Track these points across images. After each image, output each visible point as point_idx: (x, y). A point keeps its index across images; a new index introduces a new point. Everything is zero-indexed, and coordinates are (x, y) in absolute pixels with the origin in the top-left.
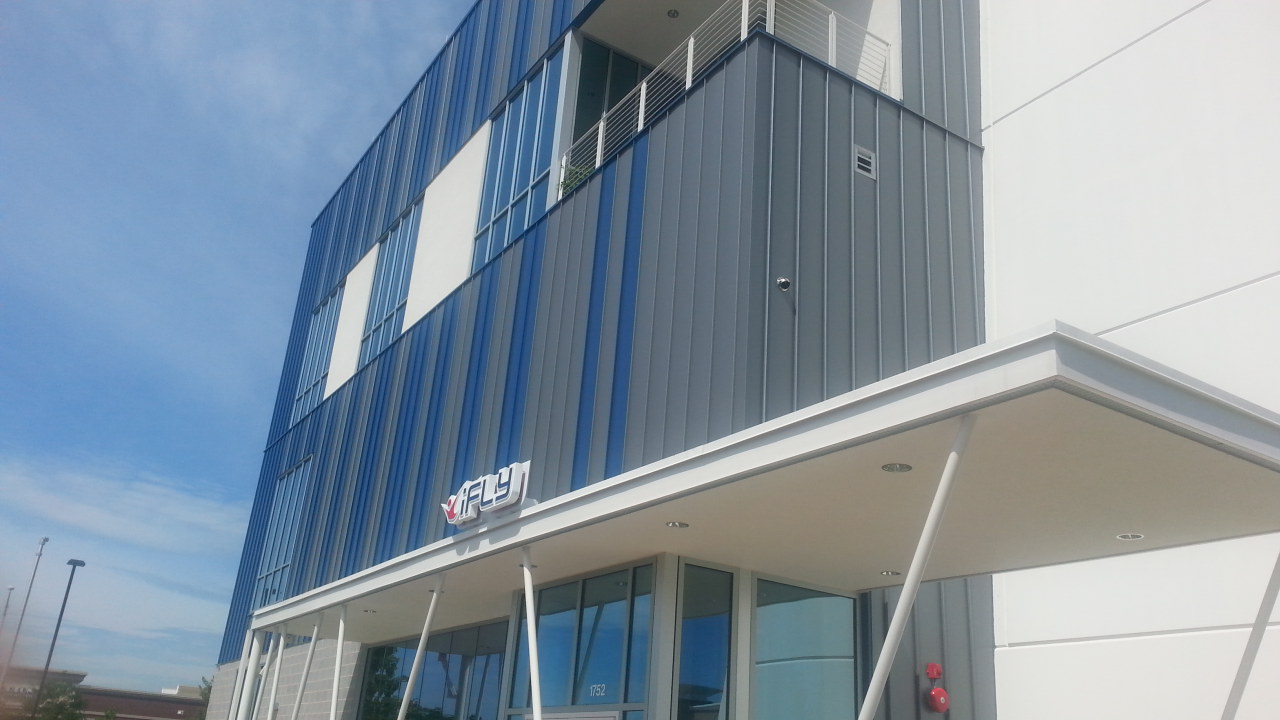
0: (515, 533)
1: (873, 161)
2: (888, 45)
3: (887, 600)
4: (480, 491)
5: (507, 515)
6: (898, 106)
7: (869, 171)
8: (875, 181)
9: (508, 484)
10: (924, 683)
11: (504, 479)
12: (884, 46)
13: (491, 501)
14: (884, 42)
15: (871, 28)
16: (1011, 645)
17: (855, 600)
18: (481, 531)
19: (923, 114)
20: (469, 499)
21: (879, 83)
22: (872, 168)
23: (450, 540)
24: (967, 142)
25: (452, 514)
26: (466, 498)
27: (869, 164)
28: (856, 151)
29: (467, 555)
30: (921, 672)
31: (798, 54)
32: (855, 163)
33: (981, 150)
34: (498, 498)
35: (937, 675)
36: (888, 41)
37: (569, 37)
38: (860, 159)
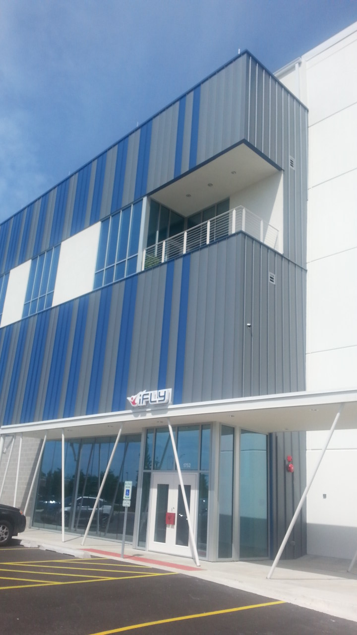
0: (166, 413)
1: (274, 278)
2: (278, 231)
3: (277, 435)
4: (149, 397)
5: (162, 407)
6: (282, 256)
7: (273, 281)
8: (275, 285)
9: (164, 396)
10: (287, 463)
11: (162, 394)
12: (277, 231)
13: (156, 401)
14: (276, 230)
15: (270, 224)
16: (312, 450)
17: (267, 436)
18: (147, 410)
19: (289, 259)
20: (143, 399)
21: (274, 245)
22: (274, 280)
23: (130, 411)
24: (302, 268)
25: (134, 403)
26: (141, 398)
27: (273, 279)
28: (270, 274)
29: (140, 418)
30: (286, 459)
31: (253, 239)
32: (269, 279)
33: (306, 271)
34: (159, 401)
35: (290, 461)
36: (278, 229)
37: (145, 199)
38: (271, 277)
